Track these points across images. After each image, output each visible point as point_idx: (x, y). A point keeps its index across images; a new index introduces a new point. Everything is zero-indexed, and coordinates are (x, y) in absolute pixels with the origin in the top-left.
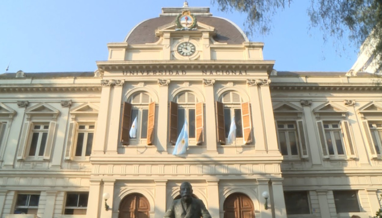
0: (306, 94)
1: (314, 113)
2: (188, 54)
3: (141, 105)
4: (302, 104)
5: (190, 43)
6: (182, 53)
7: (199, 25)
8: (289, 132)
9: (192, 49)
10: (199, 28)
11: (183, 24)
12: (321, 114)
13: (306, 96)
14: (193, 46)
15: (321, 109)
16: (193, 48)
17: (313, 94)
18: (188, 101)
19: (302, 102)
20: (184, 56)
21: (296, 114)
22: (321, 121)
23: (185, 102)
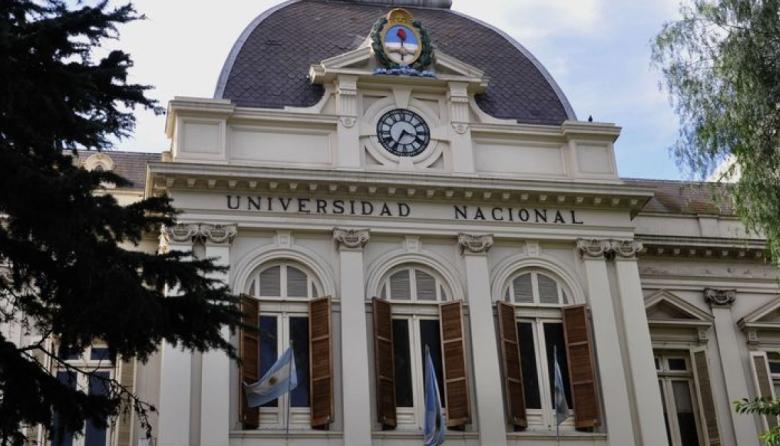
0: (719, 270)
1: (742, 327)
2: (410, 149)
3: (284, 302)
4: (709, 301)
5: (414, 115)
6: (392, 144)
7: (439, 61)
8: (673, 382)
9: (418, 133)
10: (440, 69)
11: (392, 51)
12: (761, 331)
13: (719, 275)
14: (423, 123)
15: (761, 320)
16: (421, 129)
17: (739, 271)
18: (420, 296)
19: (710, 293)
20: (398, 154)
21: (694, 330)
22: (762, 353)
23: (409, 298)
